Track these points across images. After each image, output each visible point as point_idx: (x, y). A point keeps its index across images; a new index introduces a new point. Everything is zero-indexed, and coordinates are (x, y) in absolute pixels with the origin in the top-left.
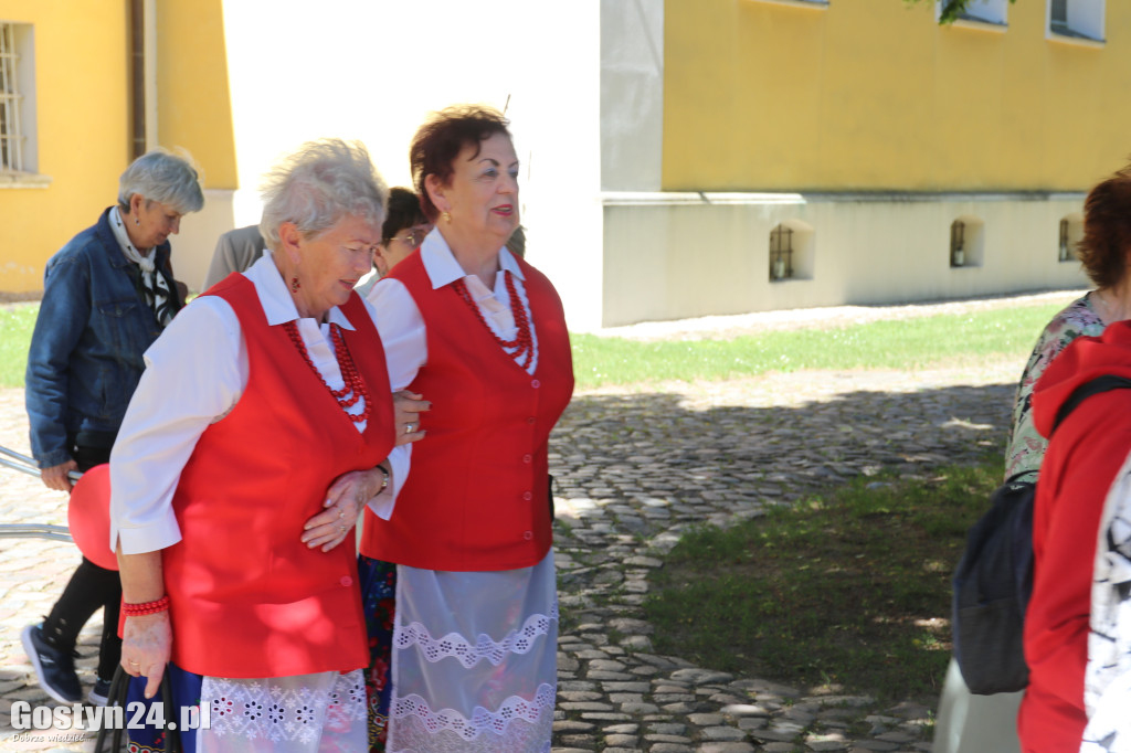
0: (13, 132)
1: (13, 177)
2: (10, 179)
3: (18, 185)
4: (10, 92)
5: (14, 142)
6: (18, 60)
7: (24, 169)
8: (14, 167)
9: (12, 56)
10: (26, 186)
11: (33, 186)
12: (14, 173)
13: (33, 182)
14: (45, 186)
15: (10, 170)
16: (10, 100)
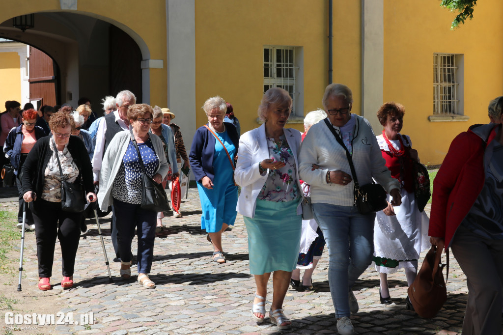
0: (454, 99)
1: (453, 117)
2: (451, 118)
3: (454, 120)
4: (453, 82)
5: (454, 102)
6: (457, 69)
7: (457, 114)
8: (454, 113)
9: (455, 68)
10: (458, 120)
11: (461, 120)
12: (454, 115)
13: (461, 119)
14: (466, 120)
15: (452, 114)
16: (453, 86)
